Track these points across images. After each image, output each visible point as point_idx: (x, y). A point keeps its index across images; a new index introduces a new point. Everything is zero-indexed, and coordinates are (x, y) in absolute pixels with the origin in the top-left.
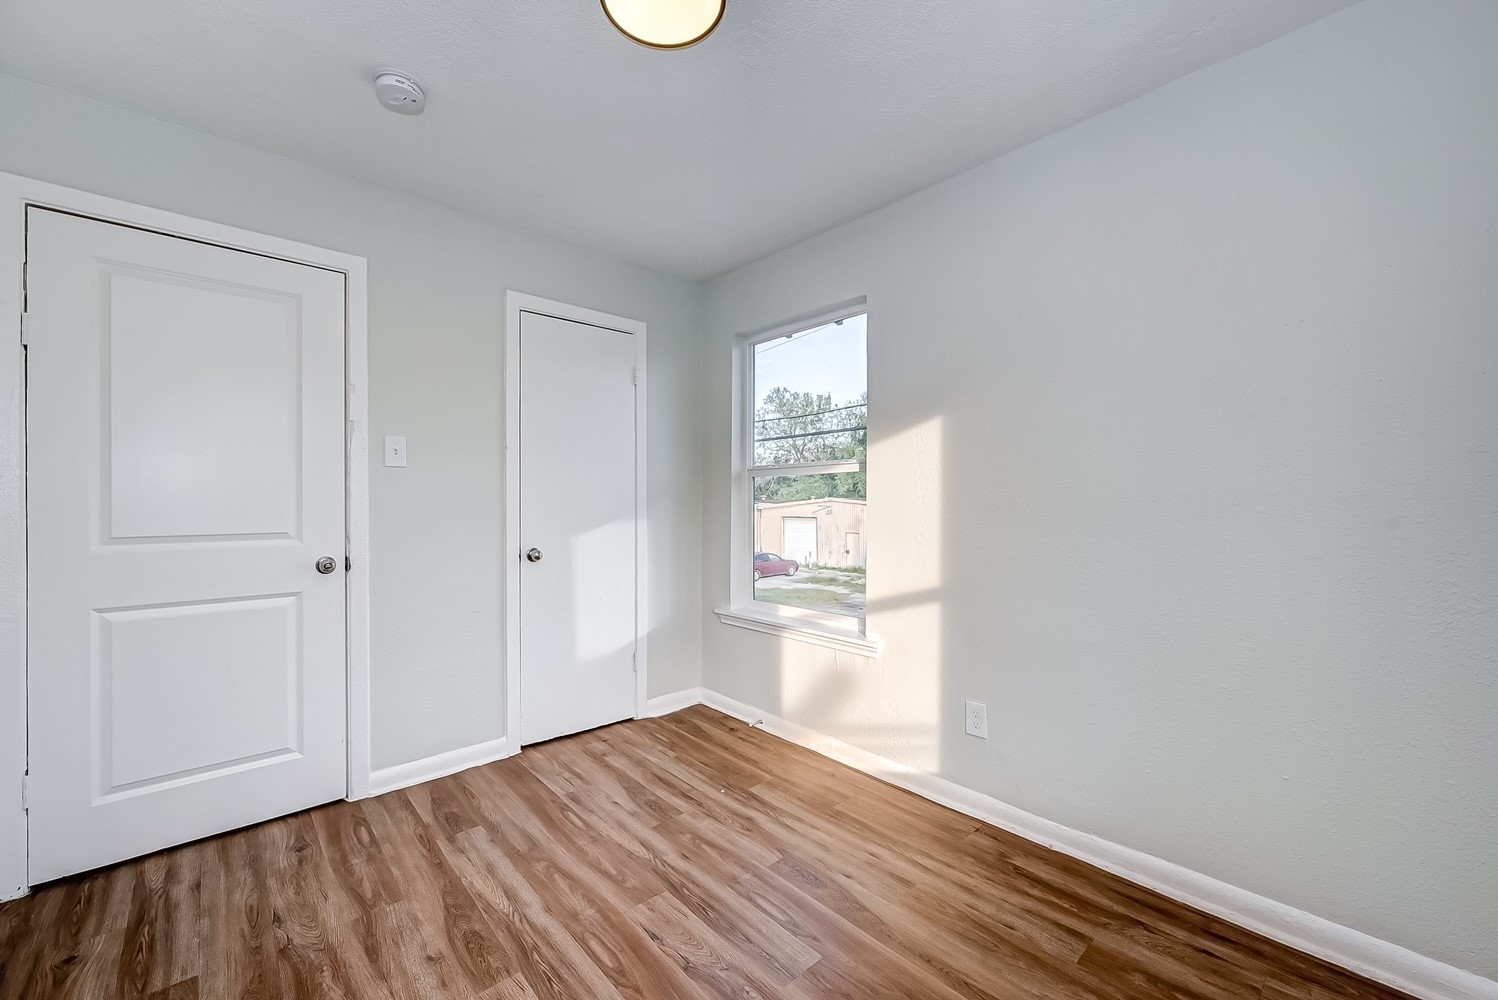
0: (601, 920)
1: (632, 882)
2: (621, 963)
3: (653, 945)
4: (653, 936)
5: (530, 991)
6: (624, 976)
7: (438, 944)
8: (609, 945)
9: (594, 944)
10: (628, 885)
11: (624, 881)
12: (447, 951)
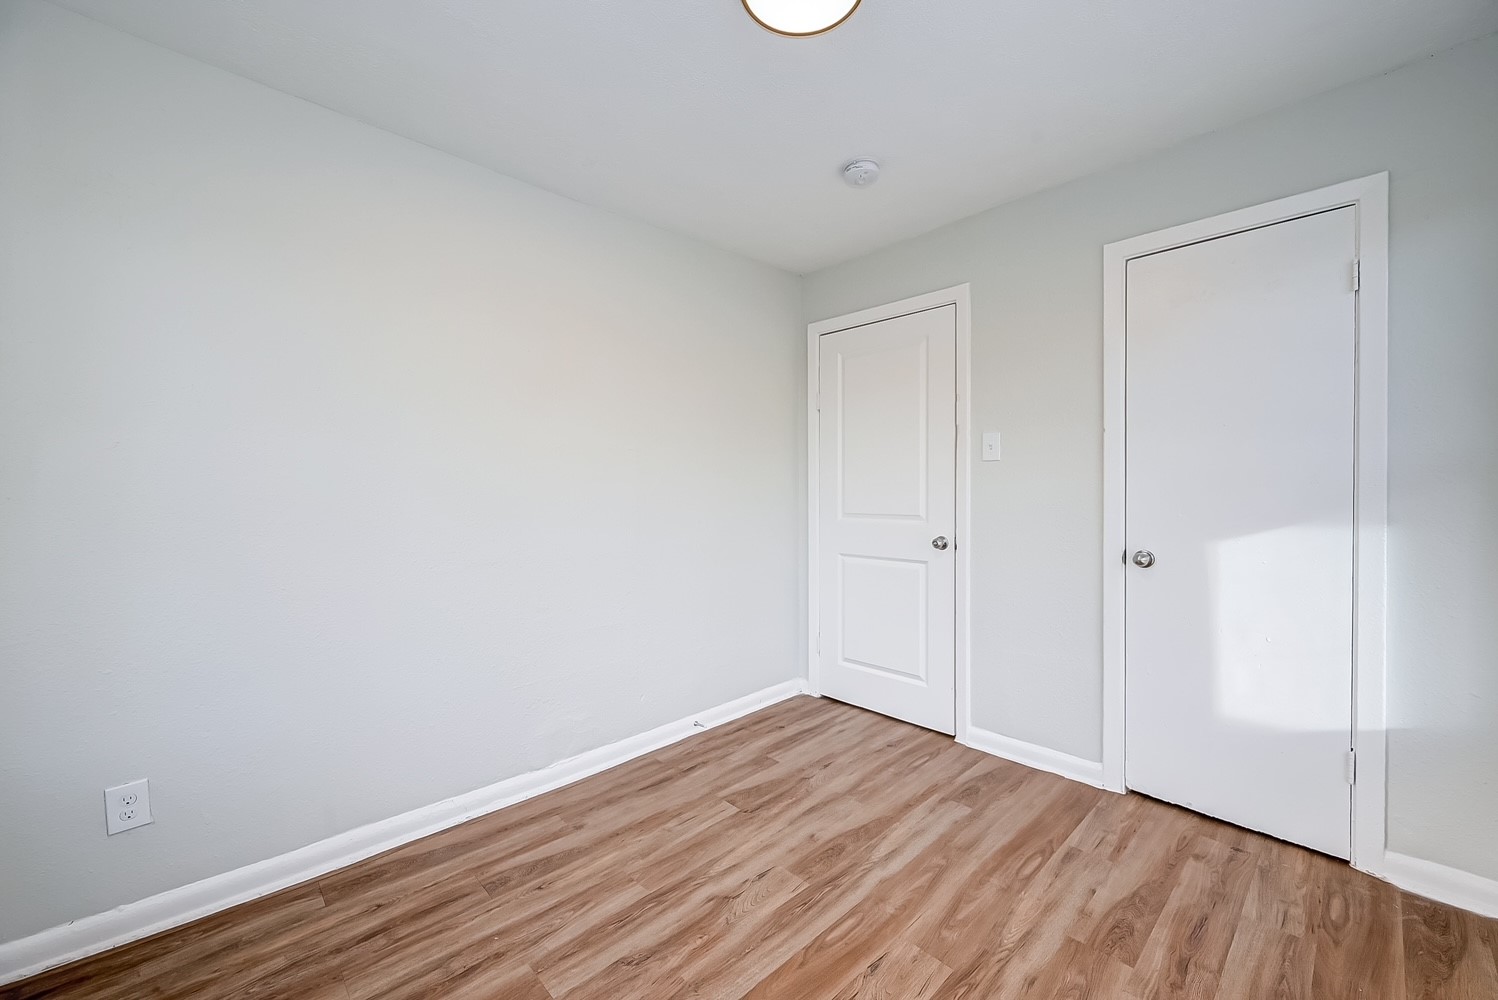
0: (883, 920)
1: (951, 936)
2: (831, 946)
3: (863, 966)
4: (874, 967)
5: (793, 895)
6: (816, 951)
7: (826, 836)
8: (852, 934)
9: (850, 922)
10: (945, 933)
11: (950, 928)
12: (820, 842)
